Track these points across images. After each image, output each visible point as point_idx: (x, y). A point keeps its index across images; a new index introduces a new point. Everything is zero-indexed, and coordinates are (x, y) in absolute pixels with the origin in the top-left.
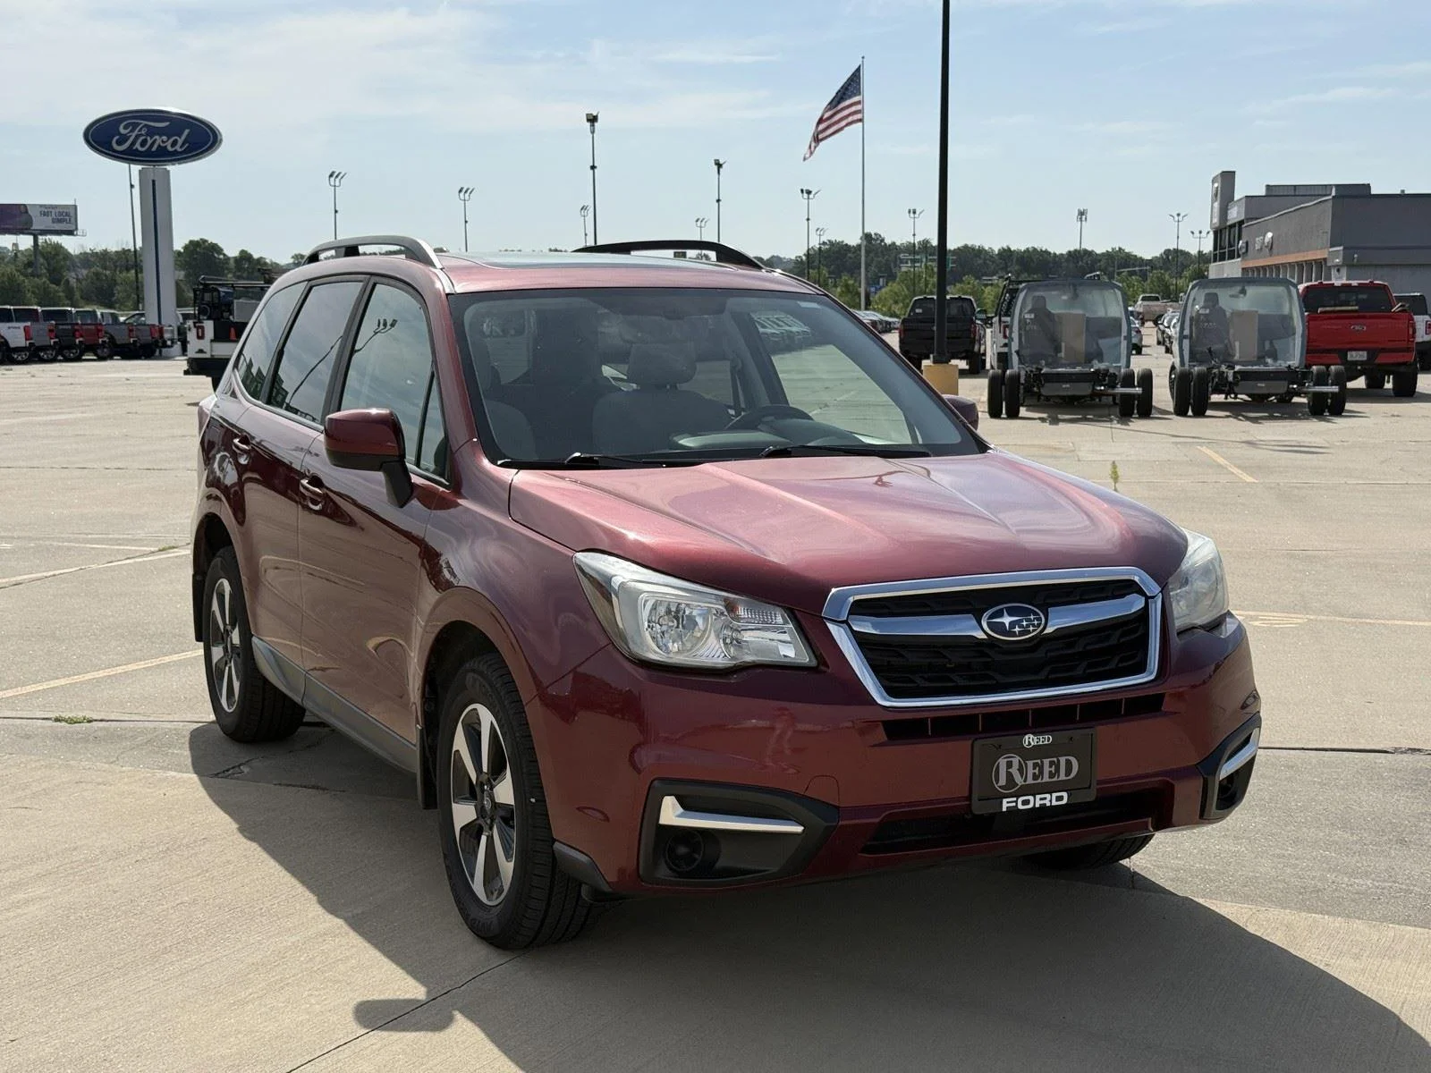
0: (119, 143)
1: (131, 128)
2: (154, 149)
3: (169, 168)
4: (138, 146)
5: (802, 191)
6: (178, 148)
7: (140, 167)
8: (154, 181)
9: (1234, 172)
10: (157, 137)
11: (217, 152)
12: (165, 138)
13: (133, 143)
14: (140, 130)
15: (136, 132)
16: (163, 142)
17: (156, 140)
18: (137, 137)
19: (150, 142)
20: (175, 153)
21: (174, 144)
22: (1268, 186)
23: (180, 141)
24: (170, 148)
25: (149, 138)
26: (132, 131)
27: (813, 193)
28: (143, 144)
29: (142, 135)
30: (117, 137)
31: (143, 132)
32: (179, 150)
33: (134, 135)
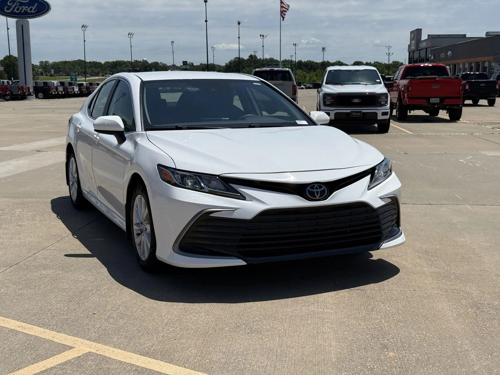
0: (7, 9)
1: (12, 3)
2: (22, 12)
3: (28, 20)
4: (15, 10)
5: (261, 35)
6: (32, 11)
7: (16, 20)
8: (22, 26)
9: (421, 29)
10: (24, 7)
11: (49, 13)
12: (27, 7)
13: (14, 9)
14: (16, 4)
15: (15, 5)
16: (26, 9)
17: (23, 8)
18: (15, 6)
19: (20, 9)
20: (31, 13)
21: (31, 9)
22: (429, 35)
23: (34, 9)
24: (29, 12)
25: (20, 7)
26: (13, 4)
27: (265, 36)
28: (18, 9)
29: (17, 6)
30: (7, 7)
31: (18, 5)
32: (33, 12)
33: (14, 6)
